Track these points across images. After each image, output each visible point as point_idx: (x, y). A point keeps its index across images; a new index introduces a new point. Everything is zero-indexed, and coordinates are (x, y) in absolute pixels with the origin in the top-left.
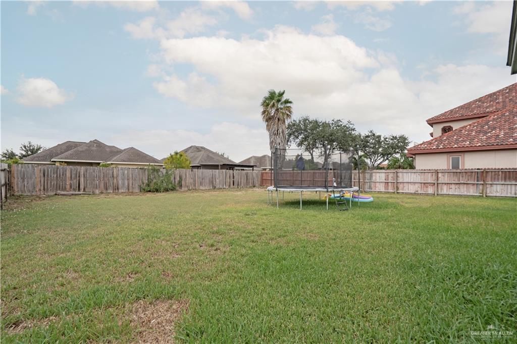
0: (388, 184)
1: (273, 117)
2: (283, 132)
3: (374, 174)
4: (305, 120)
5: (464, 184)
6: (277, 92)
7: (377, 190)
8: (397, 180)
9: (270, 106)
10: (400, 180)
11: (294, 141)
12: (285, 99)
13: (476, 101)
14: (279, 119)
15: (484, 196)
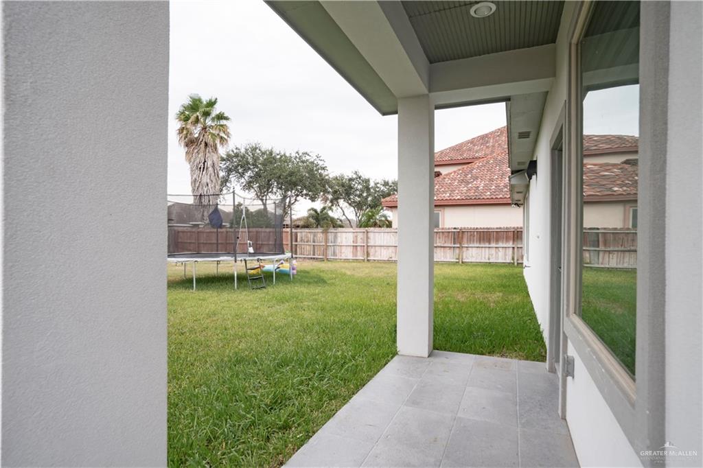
0: (356, 249)
1: (197, 139)
2: (213, 166)
3: (339, 234)
4: (254, 149)
5: (441, 247)
6: (205, 99)
7: (343, 257)
8: (367, 242)
9: (190, 121)
10: (371, 243)
11: (238, 182)
12: (218, 113)
13: (468, 142)
14: (206, 145)
15: (460, 262)
